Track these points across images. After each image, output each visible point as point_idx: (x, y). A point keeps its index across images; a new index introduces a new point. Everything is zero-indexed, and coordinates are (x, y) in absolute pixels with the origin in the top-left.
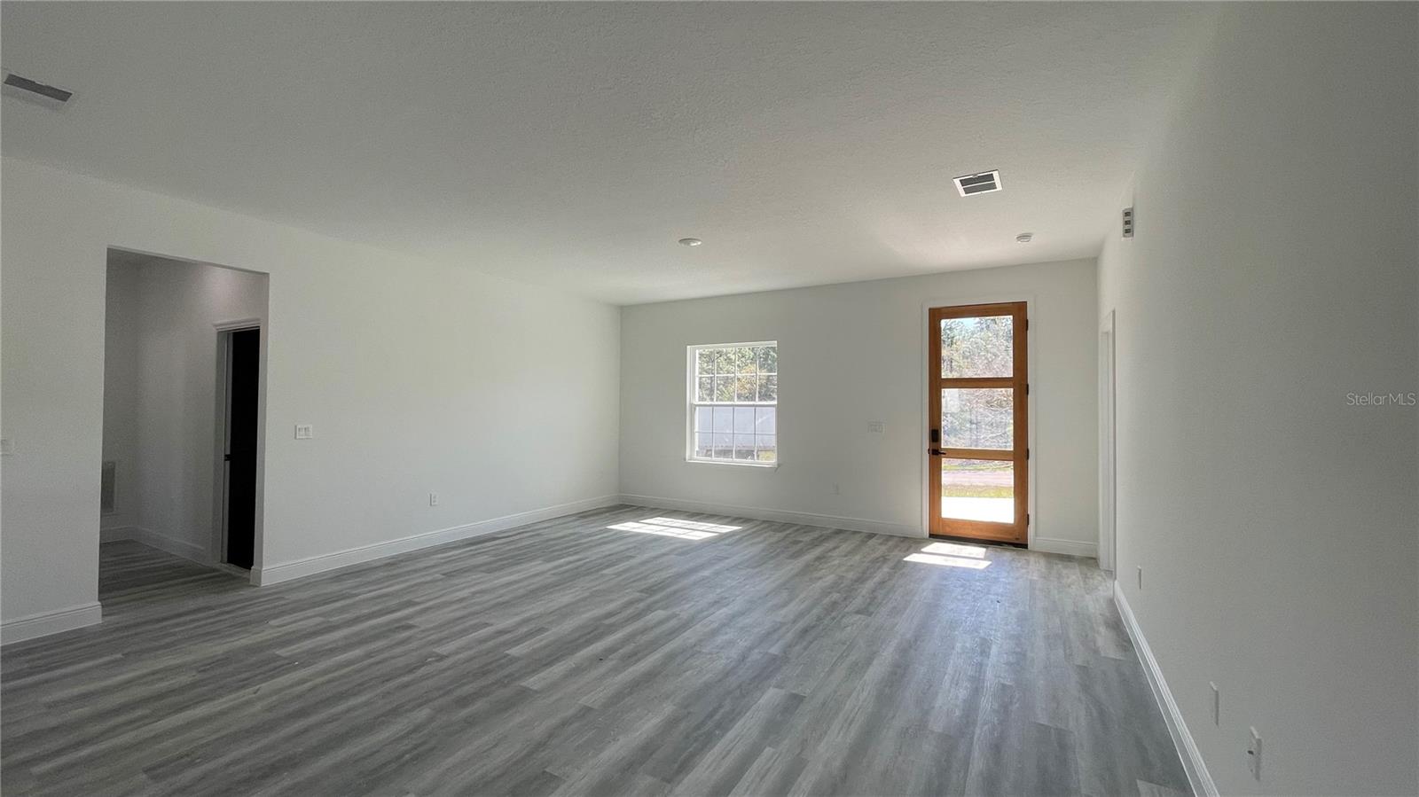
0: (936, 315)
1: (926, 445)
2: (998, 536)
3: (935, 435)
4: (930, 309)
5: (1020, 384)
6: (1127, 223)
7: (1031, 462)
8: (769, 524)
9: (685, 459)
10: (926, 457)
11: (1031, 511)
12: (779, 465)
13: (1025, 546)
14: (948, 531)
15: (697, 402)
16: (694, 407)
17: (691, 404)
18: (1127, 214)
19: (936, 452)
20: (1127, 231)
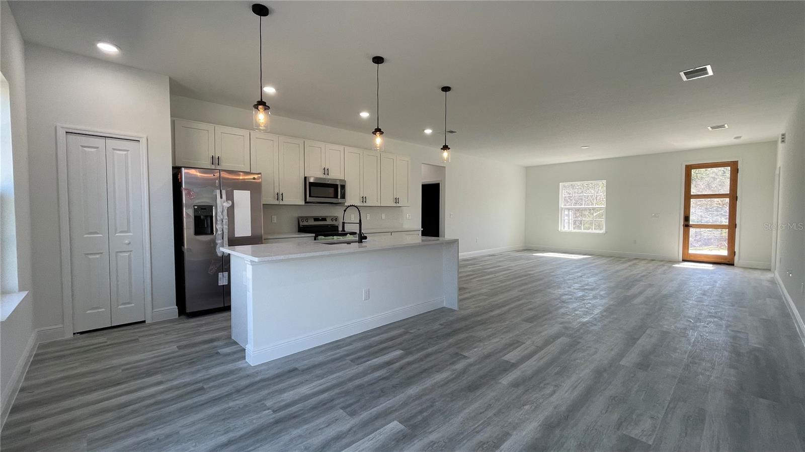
0: (689, 169)
1: (682, 223)
2: (719, 260)
3: (687, 219)
4: (686, 166)
5: (733, 196)
6: (783, 138)
7: (737, 230)
8: (601, 256)
9: (558, 230)
10: (682, 228)
11: (736, 250)
12: (606, 232)
13: (733, 265)
14: (692, 258)
15: (562, 207)
16: (562, 209)
17: (561, 207)
18: (783, 135)
19: (687, 225)
20: (783, 141)
